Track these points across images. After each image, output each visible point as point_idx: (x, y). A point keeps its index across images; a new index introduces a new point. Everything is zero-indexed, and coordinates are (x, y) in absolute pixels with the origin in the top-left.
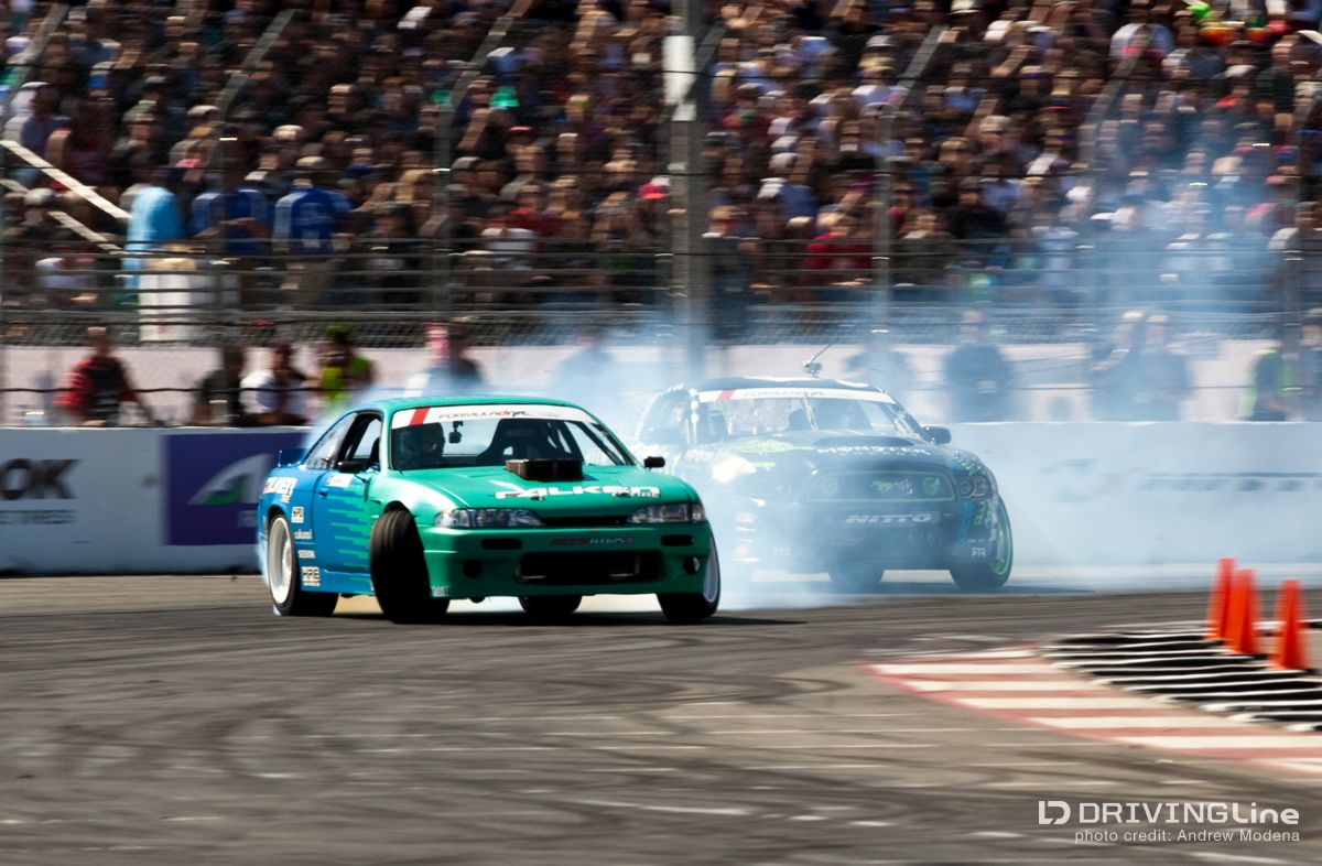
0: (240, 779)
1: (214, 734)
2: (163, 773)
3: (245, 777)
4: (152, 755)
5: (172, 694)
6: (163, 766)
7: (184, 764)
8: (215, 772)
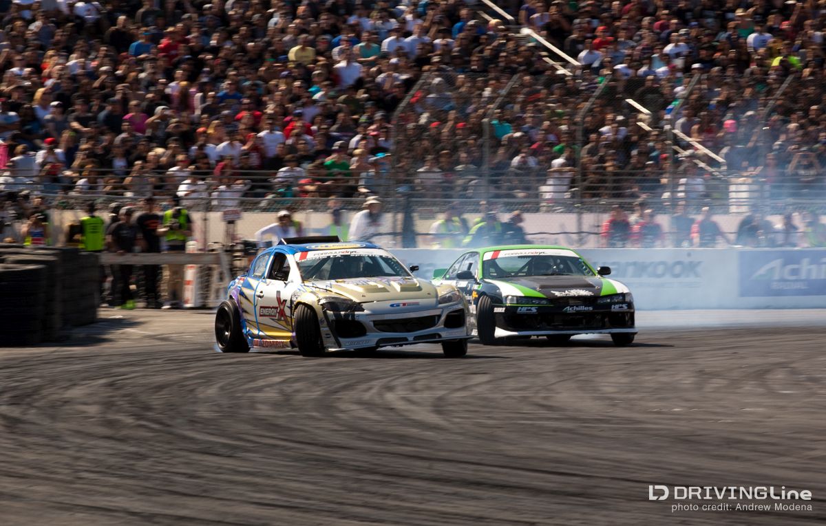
0: (772, 393)
1: (760, 375)
2: (738, 391)
3: (774, 393)
4: (734, 383)
5: (742, 358)
6: (740, 388)
7: (748, 387)
8: (761, 390)
